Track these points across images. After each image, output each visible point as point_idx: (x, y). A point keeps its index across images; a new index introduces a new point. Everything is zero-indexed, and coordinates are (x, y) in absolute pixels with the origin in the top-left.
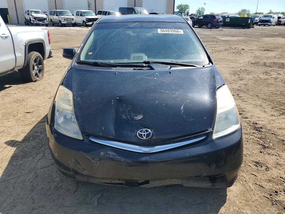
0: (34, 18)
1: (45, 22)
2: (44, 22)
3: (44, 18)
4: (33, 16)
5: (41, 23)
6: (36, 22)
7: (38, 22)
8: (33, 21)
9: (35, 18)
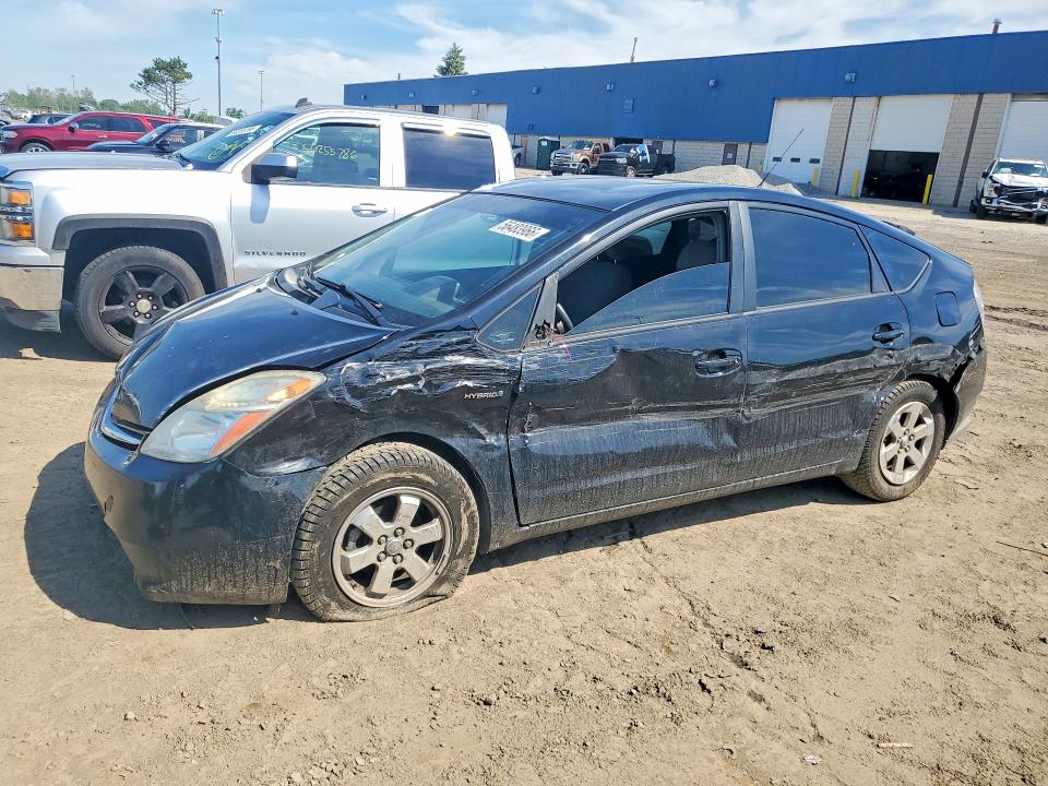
0: (996, 189)
1: (1036, 206)
2: (1031, 207)
3: (1040, 190)
4: (995, 182)
5: (1018, 207)
6: (999, 203)
7: (1005, 204)
8: (988, 198)
9: (1000, 189)
